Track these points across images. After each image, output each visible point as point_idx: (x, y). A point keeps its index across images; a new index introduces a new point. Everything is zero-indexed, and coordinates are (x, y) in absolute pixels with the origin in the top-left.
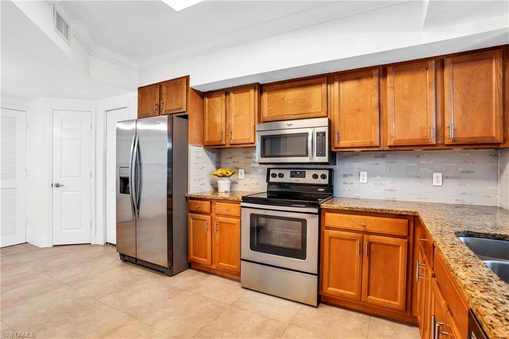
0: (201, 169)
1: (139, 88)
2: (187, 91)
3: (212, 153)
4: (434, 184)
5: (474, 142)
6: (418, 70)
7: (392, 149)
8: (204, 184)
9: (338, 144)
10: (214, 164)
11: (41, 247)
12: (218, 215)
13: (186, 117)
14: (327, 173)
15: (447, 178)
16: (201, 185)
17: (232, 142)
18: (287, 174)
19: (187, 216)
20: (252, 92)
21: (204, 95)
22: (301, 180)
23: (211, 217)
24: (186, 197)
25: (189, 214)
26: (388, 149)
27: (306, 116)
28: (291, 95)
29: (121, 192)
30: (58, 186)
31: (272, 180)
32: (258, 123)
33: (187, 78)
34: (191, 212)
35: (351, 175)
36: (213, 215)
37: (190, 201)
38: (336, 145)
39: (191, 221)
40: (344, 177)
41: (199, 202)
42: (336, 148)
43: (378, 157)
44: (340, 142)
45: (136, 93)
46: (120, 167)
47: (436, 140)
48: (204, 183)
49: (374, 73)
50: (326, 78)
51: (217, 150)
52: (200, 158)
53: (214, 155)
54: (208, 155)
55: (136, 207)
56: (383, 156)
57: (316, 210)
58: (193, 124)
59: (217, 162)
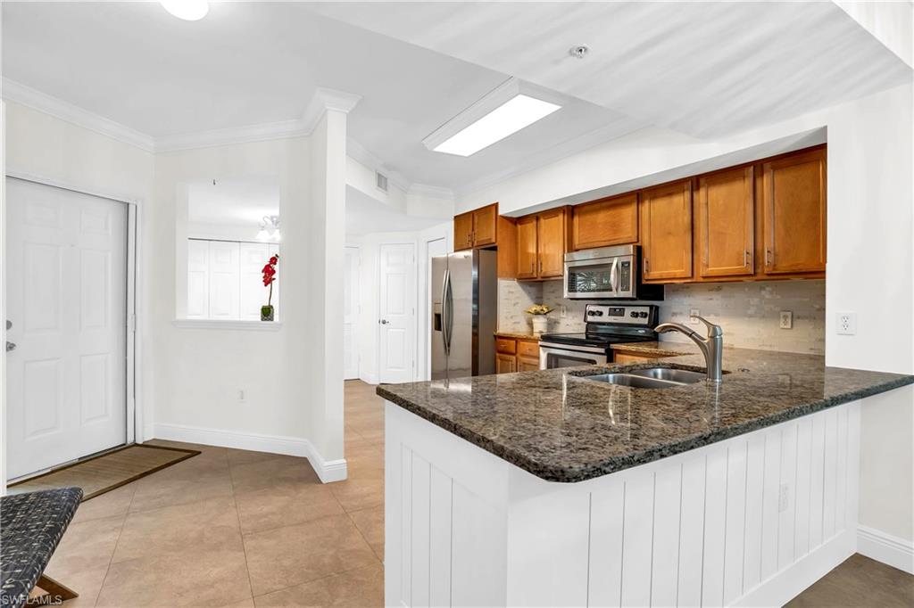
0: (515, 305)
1: (455, 217)
2: (496, 218)
3: (530, 286)
4: (782, 326)
5: (798, 271)
6: (734, 179)
7: (706, 280)
8: (519, 323)
9: (649, 275)
10: (532, 299)
11: (370, 383)
12: (523, 355)
13: (495, 249)
14: (647, 310)
15: (798, 318)
16: (515, 323)
17: (542, 275)
18: (605, 310)
19: (495, 356)
20: (561, 216)
21: (517, 221)
22: (619, 320)
23: (517, 358)
24: (495, 336)
25: (498, 354)
26: (702, 280)
27: (616, 242)
28: (602, 217)
29: (436, 329)
30: (384, 322)
31: (590, 318)
32: (568, 252)
33: (496, 206)
34: (500, 352)
35: (681, 314)
36: (518, 355)
37: (498, 340)
38: (646, 277)
39: (499, 361)
40: (673, 316)
41: (505, 341)
42: (647, 280)
43: (712, 290)
44: (652, 273)
45: (452, 223)
46: (435, 304)
47: (755, 269)
48: (517, 321)
49: (686, 186)
50: (636, 196)
51: (538, 283)
52: (512, 292)
53: (533, 290)
54: (524, 289)
55: (448, 345)
56: (719, 289)
57: (602, 350)
58: (503, 256)
59: (537, 298)
